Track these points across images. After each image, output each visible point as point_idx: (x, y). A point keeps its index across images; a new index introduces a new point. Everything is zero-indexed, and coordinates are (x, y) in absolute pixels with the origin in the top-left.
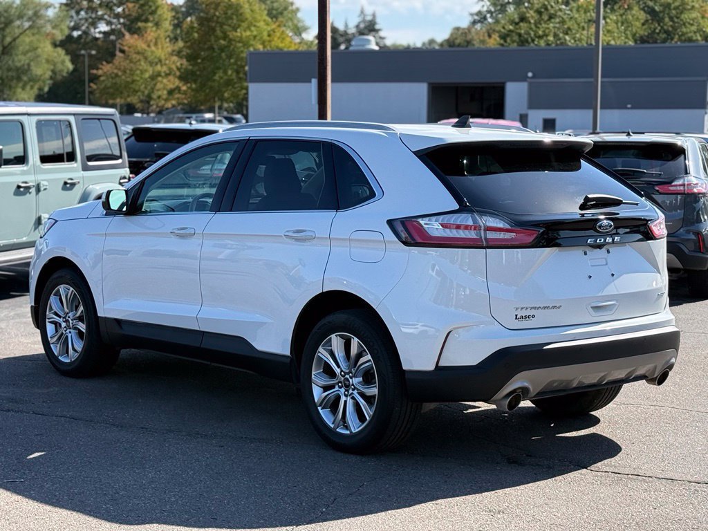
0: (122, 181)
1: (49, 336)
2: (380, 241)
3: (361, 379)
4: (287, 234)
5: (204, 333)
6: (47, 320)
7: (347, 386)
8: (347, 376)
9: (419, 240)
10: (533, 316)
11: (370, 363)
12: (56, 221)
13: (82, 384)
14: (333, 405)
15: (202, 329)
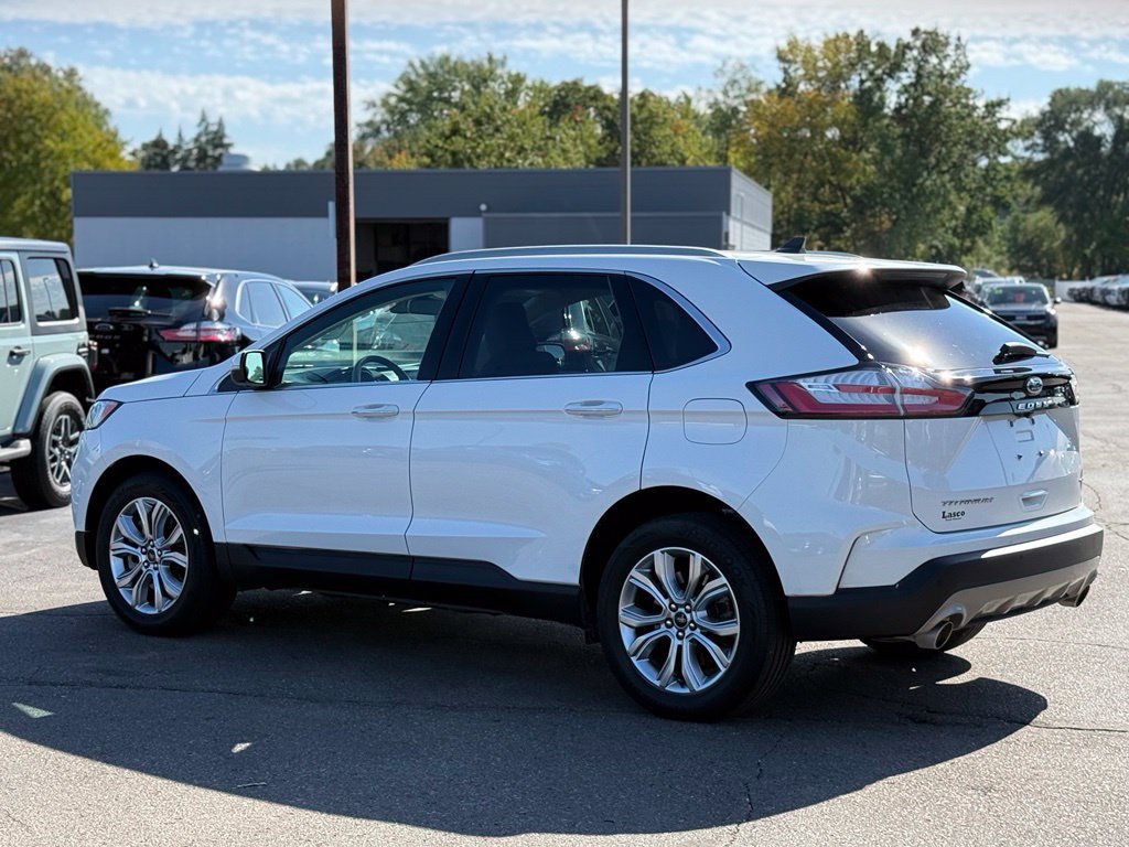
0: (81, 350)
1: (115, 576)
2: (738, 414)
3: (705, 613)
4: (569, 408)
5: (414, 558)
6: (112, 553)
7: (682, 626)
8: (681, 610)
9: (805, 410)
10: (963, 513)
11: (725, 589)
12: (120, 404)
13: (185, 647)
14: (658, 653)
15: (412, 554)
